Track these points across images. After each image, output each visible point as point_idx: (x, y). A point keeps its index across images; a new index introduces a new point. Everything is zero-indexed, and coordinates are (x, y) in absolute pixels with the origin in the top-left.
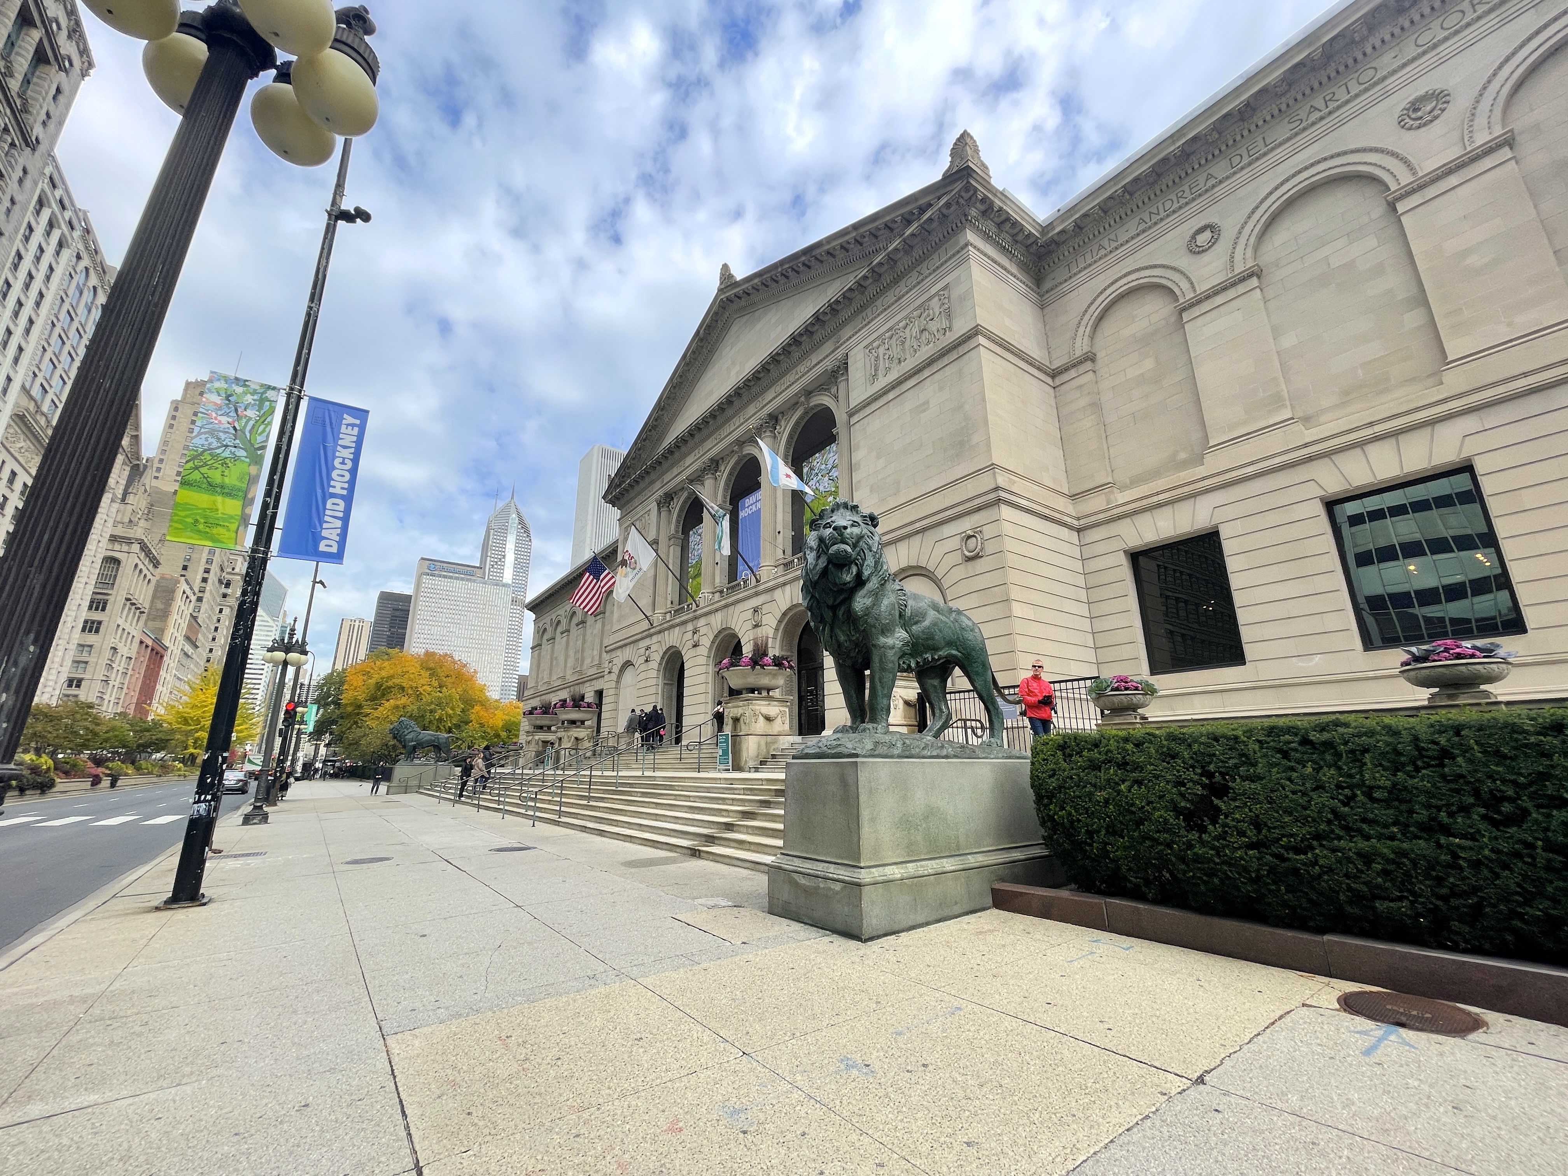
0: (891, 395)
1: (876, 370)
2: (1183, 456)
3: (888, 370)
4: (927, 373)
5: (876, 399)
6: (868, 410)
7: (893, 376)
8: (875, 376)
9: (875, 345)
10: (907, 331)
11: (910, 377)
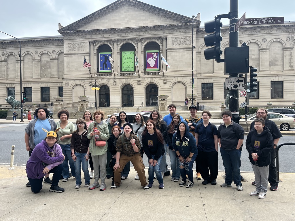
0: (177, 50)
1: (174, 43)
2: (210, 72)
3: (176, 45)
4: (185, 50)
5: (174, 49)
6: (171, 50)
7: (178, 47)
8: (173, 45)
9: (174, 38)
10: (182, 40)
11: (182, 49)
